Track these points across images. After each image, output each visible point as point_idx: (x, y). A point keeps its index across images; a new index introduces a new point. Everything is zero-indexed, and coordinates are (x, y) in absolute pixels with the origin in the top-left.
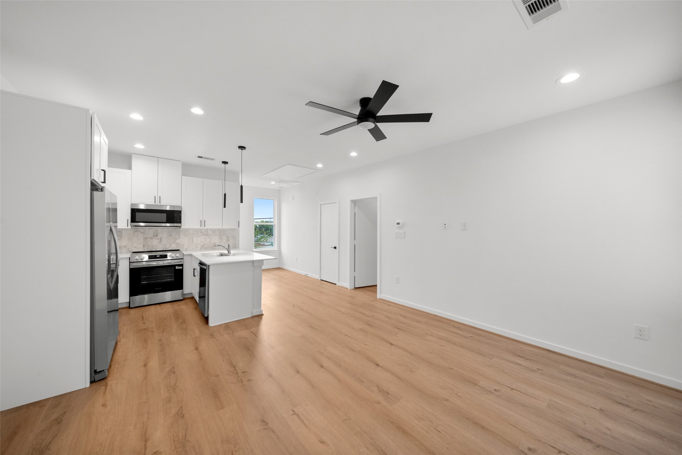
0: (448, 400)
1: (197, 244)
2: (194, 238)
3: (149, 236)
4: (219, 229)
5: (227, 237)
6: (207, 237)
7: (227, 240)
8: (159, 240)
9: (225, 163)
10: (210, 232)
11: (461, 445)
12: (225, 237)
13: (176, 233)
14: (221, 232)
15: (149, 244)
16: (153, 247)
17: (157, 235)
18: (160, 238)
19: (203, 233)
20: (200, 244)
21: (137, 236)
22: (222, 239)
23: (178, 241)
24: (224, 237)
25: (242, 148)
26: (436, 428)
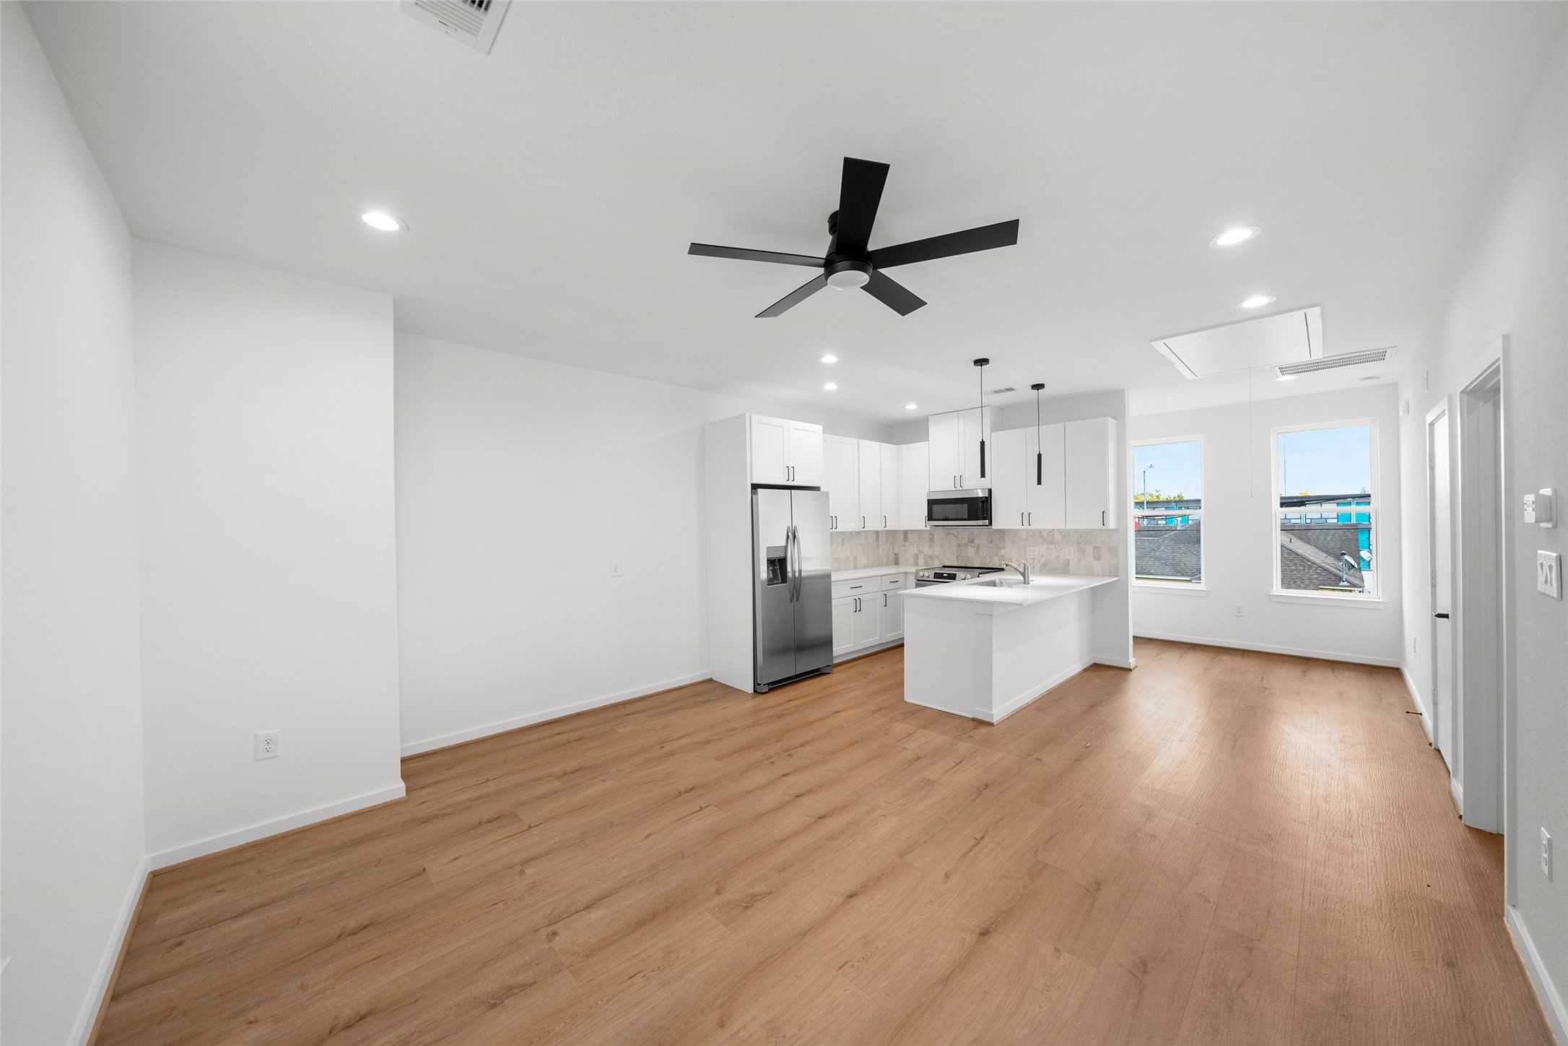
0: (722, 1025)
1: (1034, 559)
2: (1027, 548)
3: (963, 542)
4: (1077, 530)
5: (1095, 548)
6: (1052, 546)
7: (1095, 556)
8: (976, 549)
9: (1038, 387)
10: (1058, 537)
11: (591, 1007)
12: (1092, 547)
13: (1000, 538)
14: (1081, 537)
15: (963, 554)
16: (968, 559)
17: (973, 541)
18: (976, 546)
19: (1045, 539)
20: (1039, 561)
21: (950, 541)
22: (1084, 552)
23: (1002, 552)
24: (1089, 549)
25: (981, 362)
26: (642, 974)
